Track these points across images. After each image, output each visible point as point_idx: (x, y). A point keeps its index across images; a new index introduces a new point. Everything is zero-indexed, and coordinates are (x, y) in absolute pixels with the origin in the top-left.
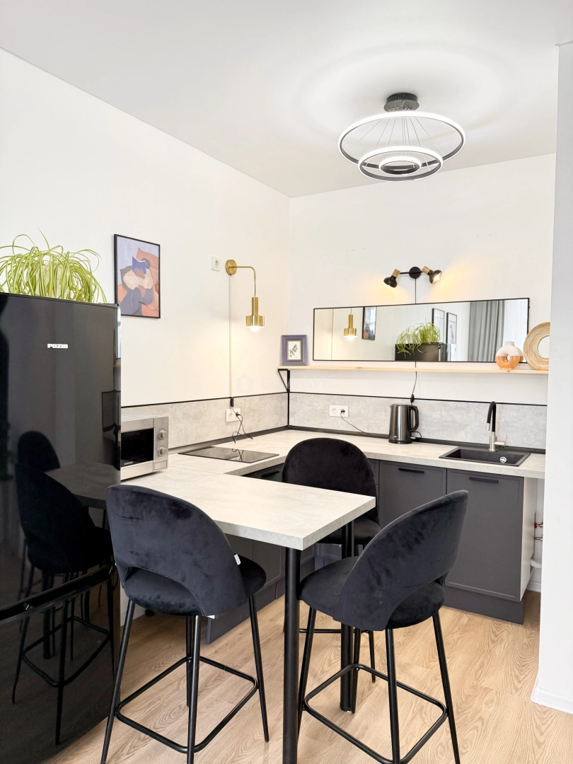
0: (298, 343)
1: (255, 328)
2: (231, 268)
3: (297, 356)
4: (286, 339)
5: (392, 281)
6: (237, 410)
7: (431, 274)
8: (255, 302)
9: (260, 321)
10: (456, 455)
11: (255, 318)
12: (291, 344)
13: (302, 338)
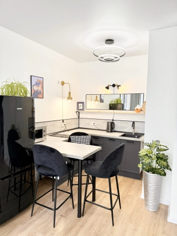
0: (82, 104)
1: (70, 101)
2: (63, 83)
3: (81, 108)
4: (78, 103)
5: (107, 88)
6: (64, 123)
7: (118, 86)
8: (70, 93)
9: (71, 99)
10: (124, 136)
11: (70, 98)
12: (80, 105)
13: (83, 103)
